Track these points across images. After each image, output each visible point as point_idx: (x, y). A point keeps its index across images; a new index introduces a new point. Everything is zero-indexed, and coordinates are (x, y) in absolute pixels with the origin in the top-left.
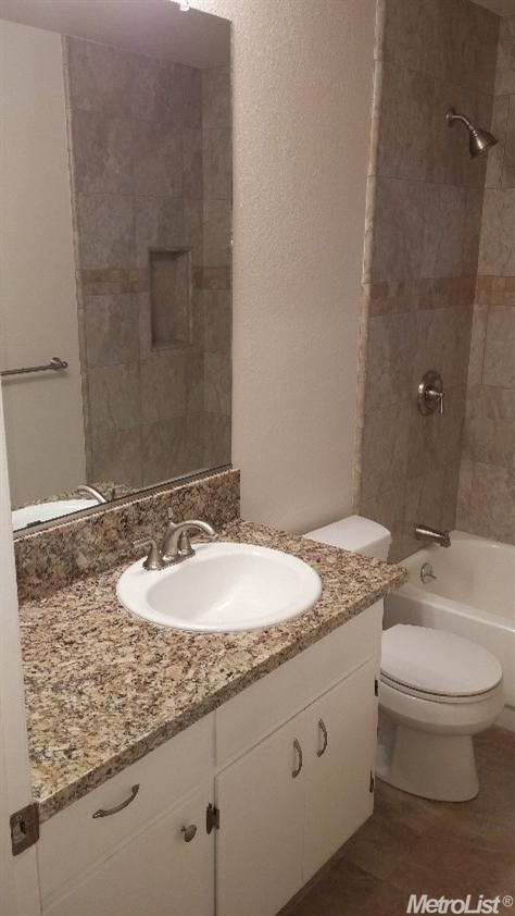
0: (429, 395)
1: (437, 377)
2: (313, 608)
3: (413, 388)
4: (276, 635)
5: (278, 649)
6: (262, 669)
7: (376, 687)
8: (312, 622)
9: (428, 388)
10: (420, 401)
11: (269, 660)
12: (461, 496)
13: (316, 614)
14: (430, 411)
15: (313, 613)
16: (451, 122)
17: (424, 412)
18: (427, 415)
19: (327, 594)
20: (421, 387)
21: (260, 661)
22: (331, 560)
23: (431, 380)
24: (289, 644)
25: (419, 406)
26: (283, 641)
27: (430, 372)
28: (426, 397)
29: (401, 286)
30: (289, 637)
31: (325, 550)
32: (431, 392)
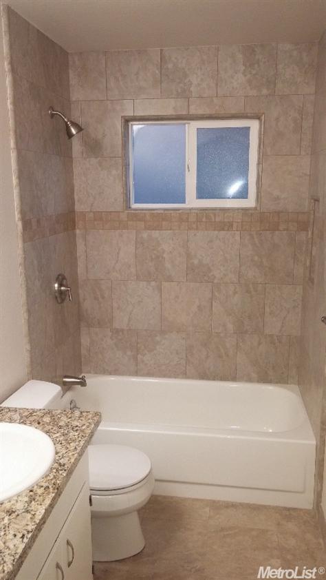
0: (61, 290)
1: (64, 278)
2: (55, 461)
3: (52, 287)
4: (40, 491)
5: (48, 502)
6: (42, 522)
7: (90, 500)
8: (61, 472)
9: (61, 285)
10: (57, 294)
11: (45, 513)
12: (83, 352)
13: (60, 465)
14: (63, 300)
15: (58, 466)
16: (52, 115)
17: (59, 301)
18: (61, 303)
19: (59, 446)
20: (56, 285)
21: (40, 517)
22: (47, 419)
23: (61, 280)
24: (53, 495)
25: (56, 298)
26: (48, 494)
27: (59, 275)
28: (61, 292)
29: (38, 221)
30: (51, 490)
31: (38, 413)
32: (62, 288)
